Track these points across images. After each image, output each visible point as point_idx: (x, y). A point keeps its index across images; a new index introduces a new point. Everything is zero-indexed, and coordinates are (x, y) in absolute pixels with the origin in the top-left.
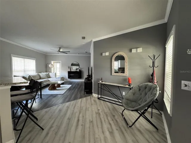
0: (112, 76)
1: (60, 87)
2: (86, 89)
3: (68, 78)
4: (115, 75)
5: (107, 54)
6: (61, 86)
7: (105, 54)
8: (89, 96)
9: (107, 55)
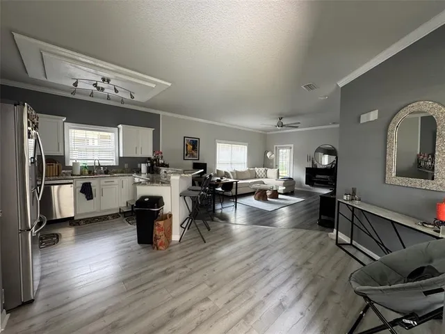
0: (384, 185)
1: (277, 198)
2: (324, 215)
3: (306, 184)
4: (398, 182)
5: (373, 116)
6: (280, 196)
7: (368, 117)
8: (321, 230)
9: (371, 119)
